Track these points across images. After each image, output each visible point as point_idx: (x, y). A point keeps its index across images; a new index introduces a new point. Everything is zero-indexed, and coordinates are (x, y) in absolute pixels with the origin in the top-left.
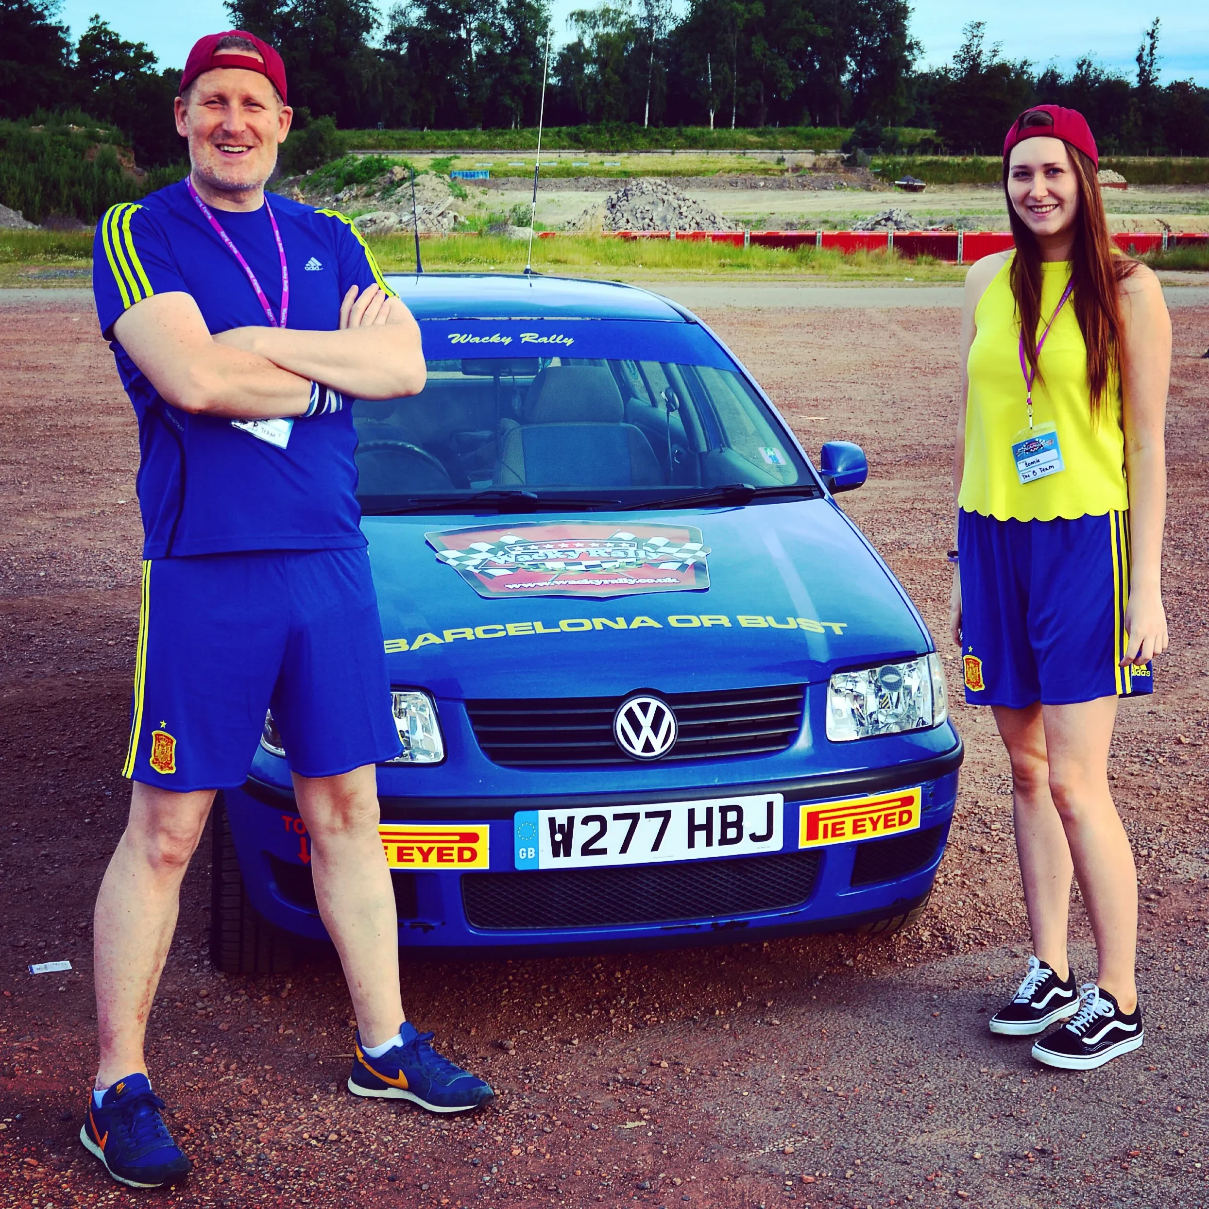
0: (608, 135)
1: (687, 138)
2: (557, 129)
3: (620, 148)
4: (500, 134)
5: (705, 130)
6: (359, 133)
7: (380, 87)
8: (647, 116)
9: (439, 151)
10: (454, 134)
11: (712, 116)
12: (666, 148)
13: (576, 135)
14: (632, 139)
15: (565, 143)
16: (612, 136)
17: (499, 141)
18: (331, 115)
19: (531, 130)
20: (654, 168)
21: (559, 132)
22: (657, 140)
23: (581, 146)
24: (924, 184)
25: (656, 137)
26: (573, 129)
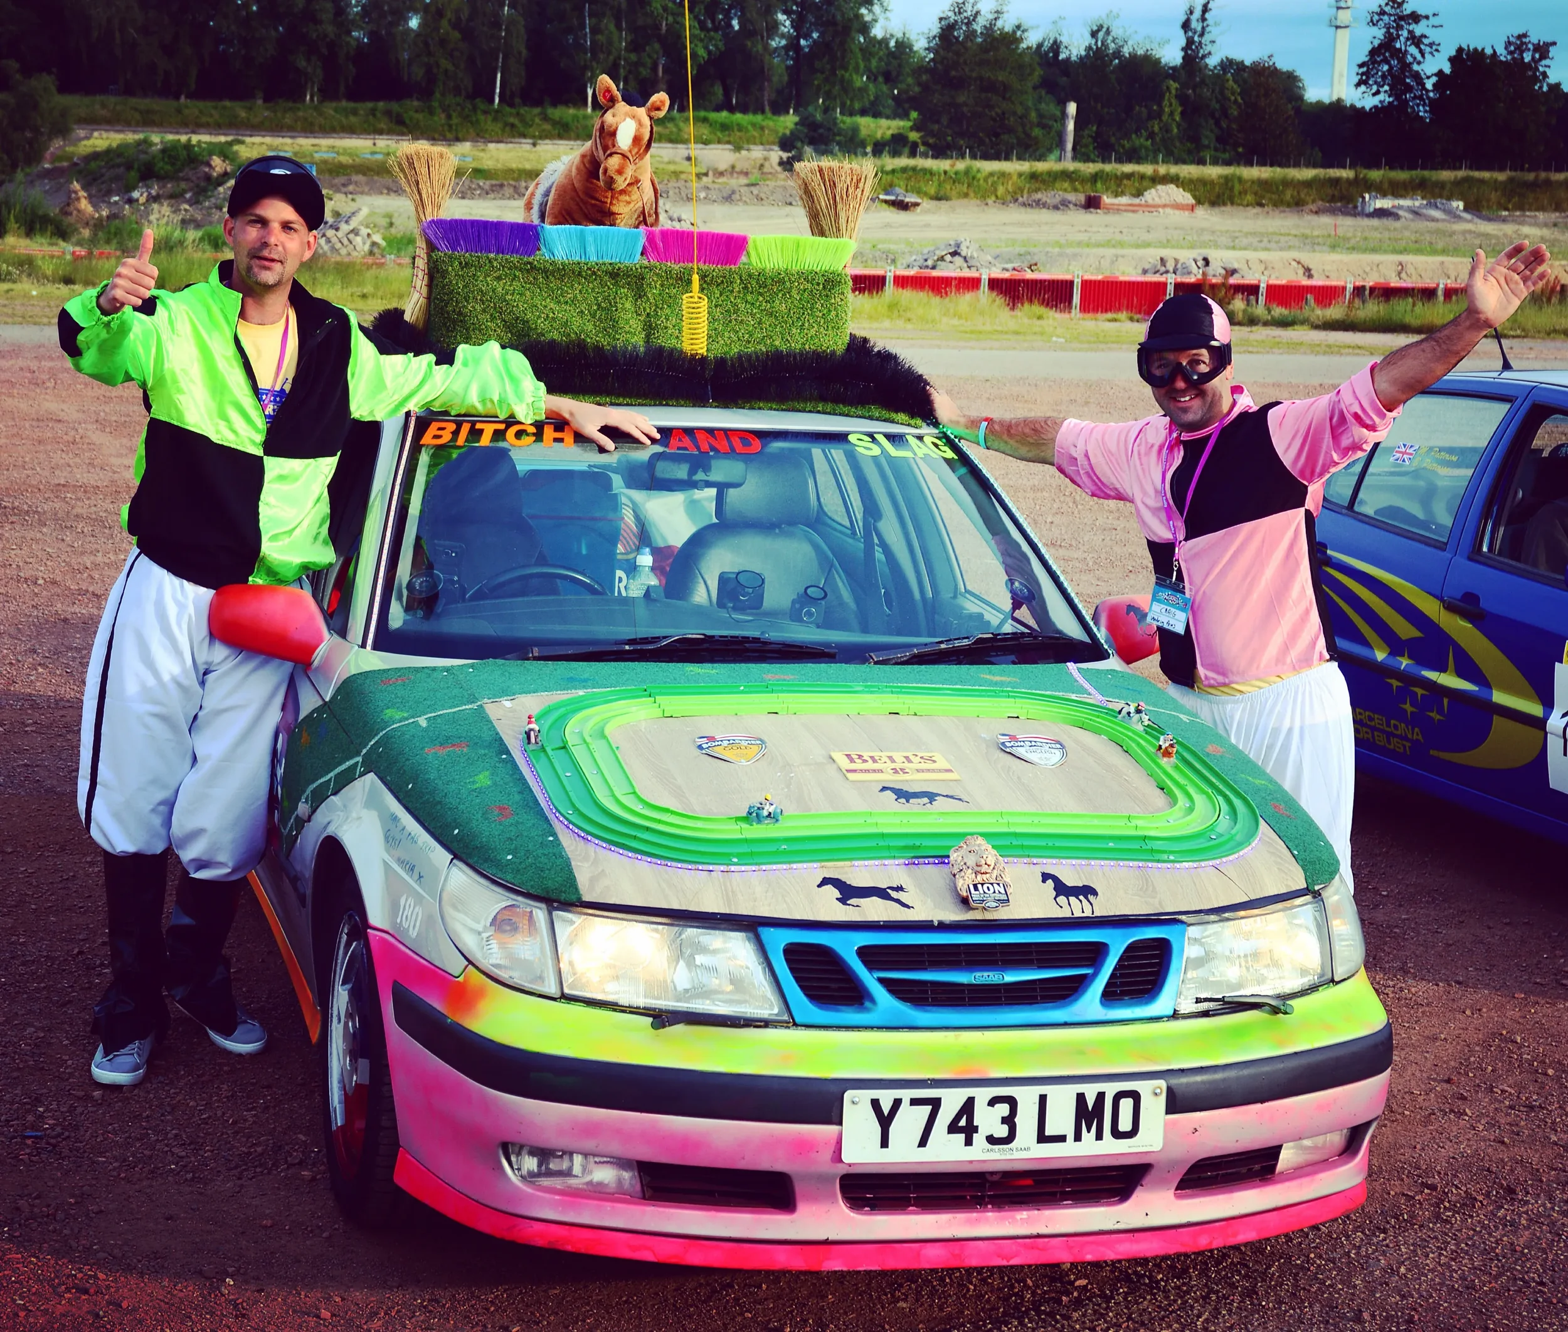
0: (443, 116)
1: (554, 123)
2: (370, 105)
3: (460, 135)
4: (290, 109)
5: (581, 112)
6: (87, 100)
7: (117, 35)
8: (498, 90)
9: (202, 130)
10: (224, 108)
12: (524, 136)
13: (398, 114)
14: (477, 122)
15: (383, 126)
16: (449, 117)
17: (288, 119)
18: (49, 73)
19: (334, 104)
20: (520, 166)
21: (374, 109)
22: (513, 126)
23: (405, 130)
24: (919, 200)
25: (512, 120)
26: (395, 106)
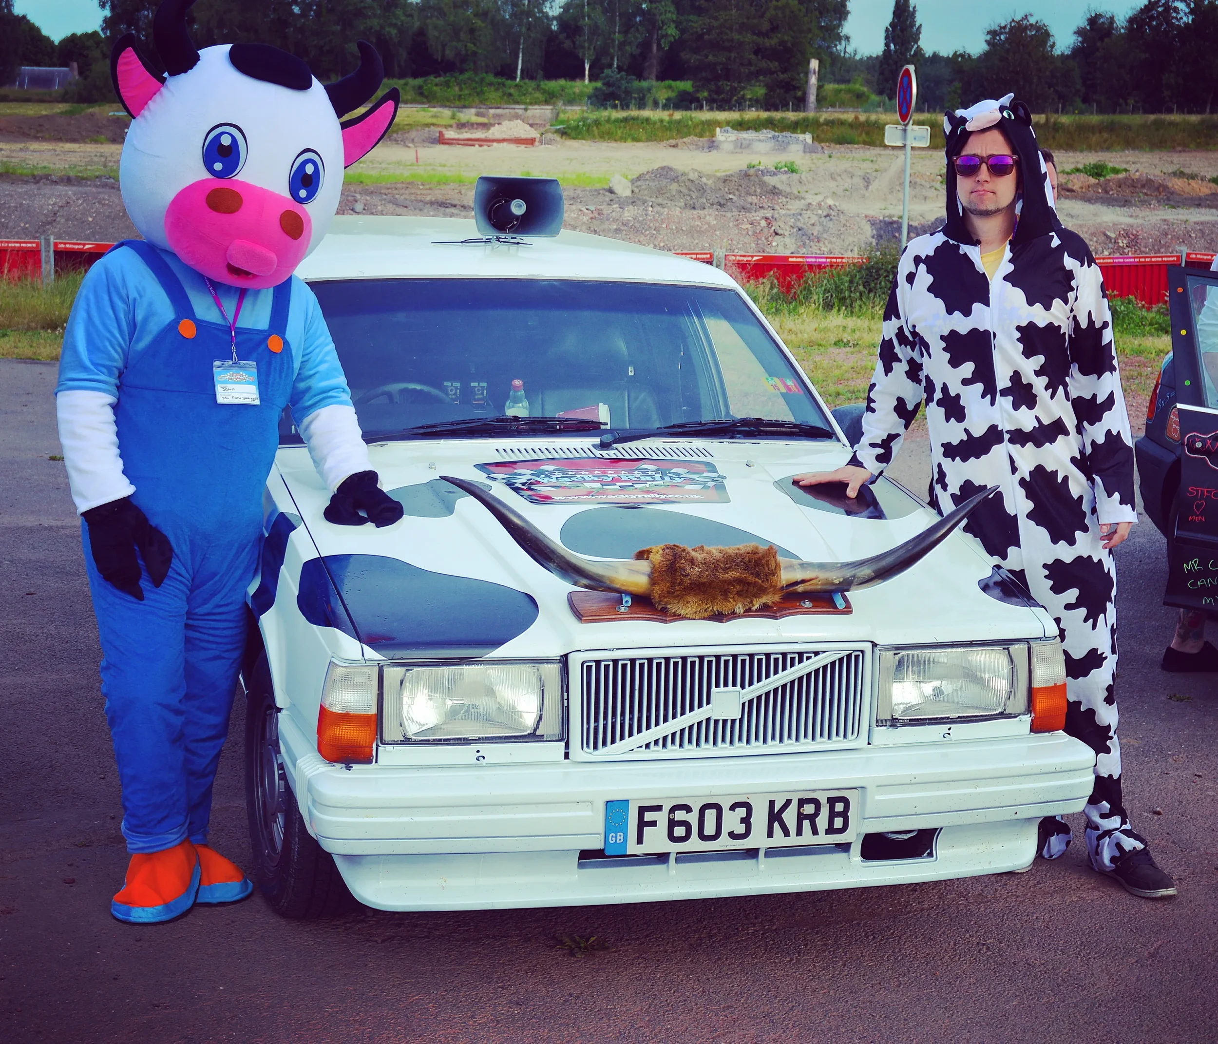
1: (544, 92)
5: (572, 84)
8: (520, 67)
11: (587, 67)
13: (420, 87)
14: (482, 92)
21: (406, 84)
